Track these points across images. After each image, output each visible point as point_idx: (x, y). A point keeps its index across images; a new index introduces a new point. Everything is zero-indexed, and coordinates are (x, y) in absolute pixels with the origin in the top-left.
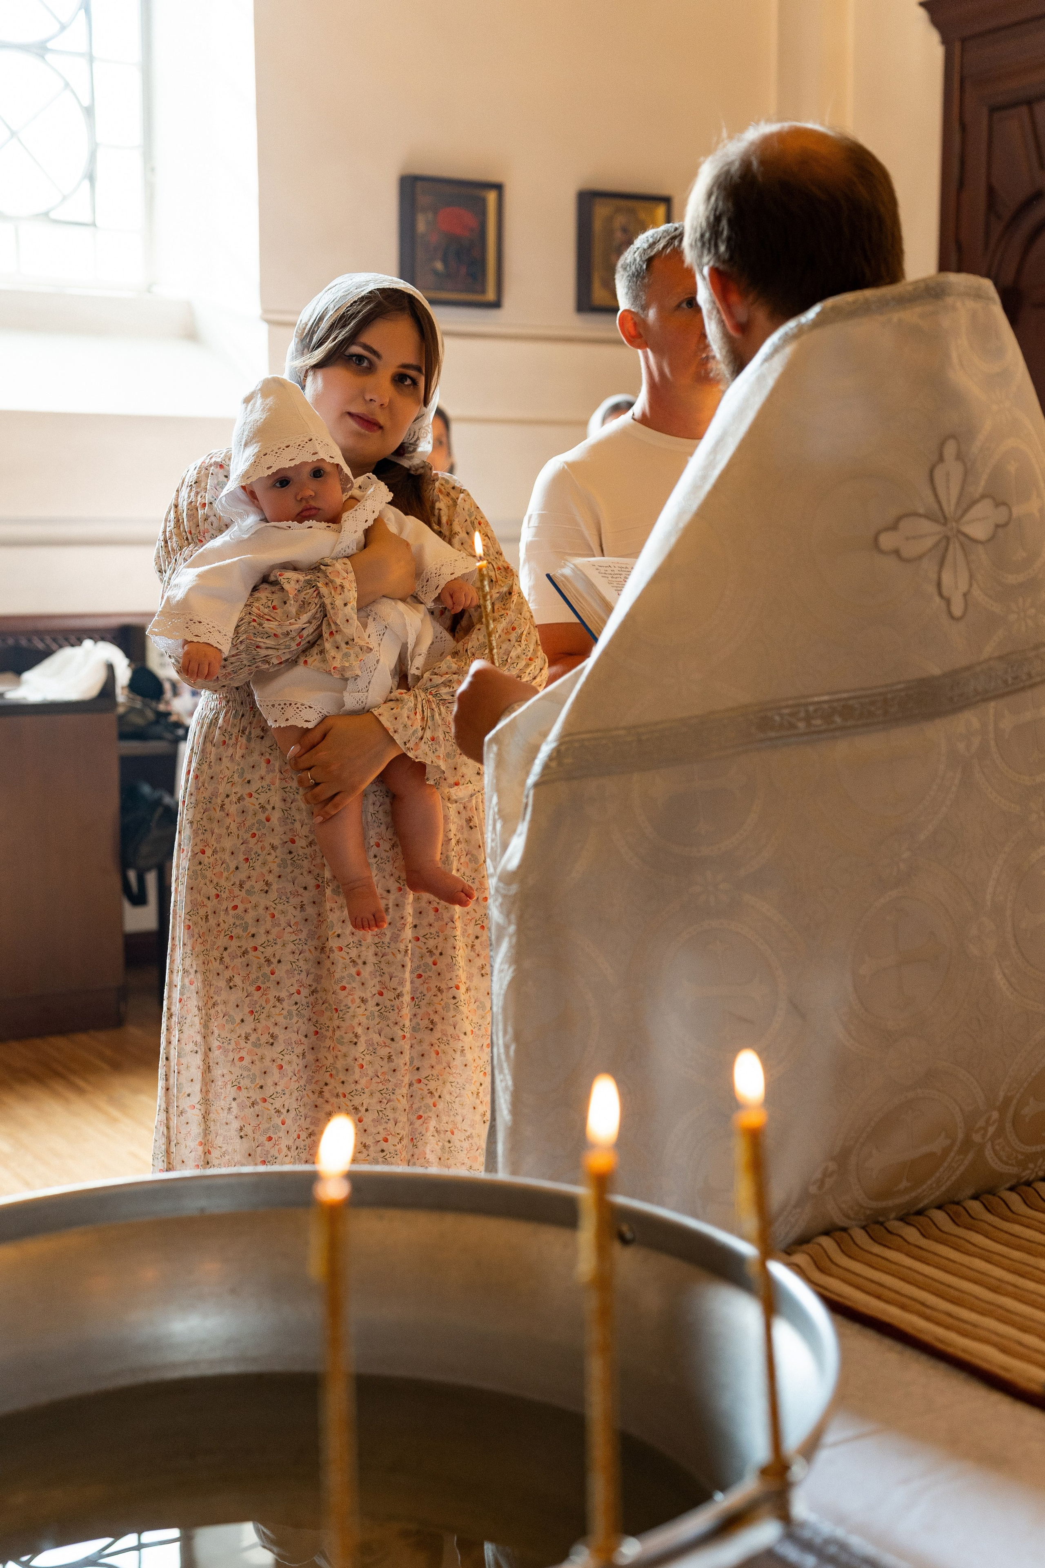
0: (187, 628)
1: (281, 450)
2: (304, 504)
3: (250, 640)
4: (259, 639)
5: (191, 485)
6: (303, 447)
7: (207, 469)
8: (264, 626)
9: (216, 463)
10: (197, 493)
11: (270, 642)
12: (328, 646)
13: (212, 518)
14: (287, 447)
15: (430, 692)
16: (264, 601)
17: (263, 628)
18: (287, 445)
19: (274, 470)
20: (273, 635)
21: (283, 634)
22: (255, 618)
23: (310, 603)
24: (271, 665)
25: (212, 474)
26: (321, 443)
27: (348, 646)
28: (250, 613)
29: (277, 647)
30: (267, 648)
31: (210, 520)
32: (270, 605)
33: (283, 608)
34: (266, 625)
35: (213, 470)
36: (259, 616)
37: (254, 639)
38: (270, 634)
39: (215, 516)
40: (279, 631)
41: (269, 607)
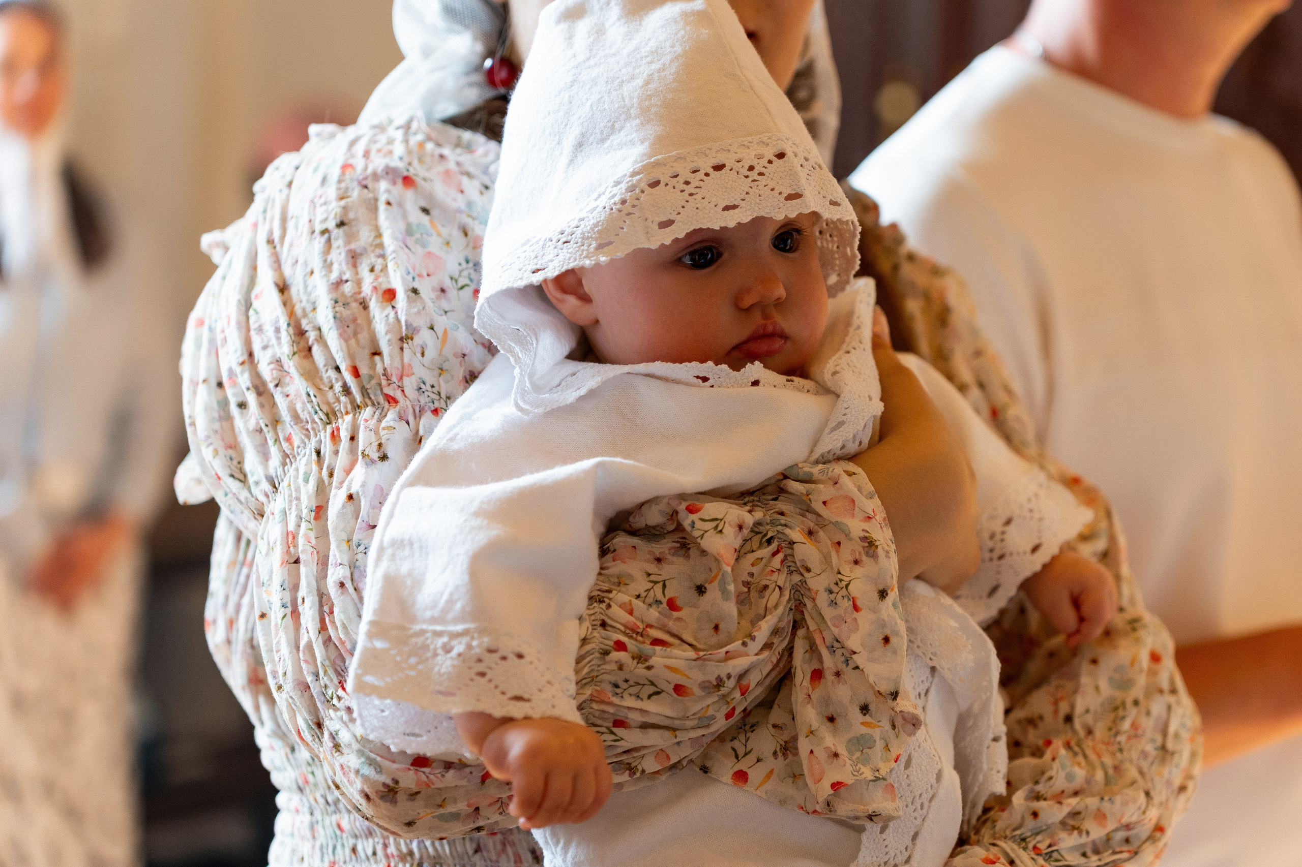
0: (482, 674)
1: (701, 175)
2: (757, 319)
3: (602, 702)
4: (630, 702)
5: (325, 231)
6: (761, 174)
7: (366, 187)
8: (652, 662)
9: (390, 172)
10: (354, 258)
11: (658, 709)
12: (809, 715)
13: (424, 337)
14: (719, 168)
15: (1035, 848)
16: (641, 585)
17: (649, 668)
18: (718, 161)
19: (679, 231)
20: (670, 688)
21: (705, 686)
22: (624, 639)
23: (766, 587)
24: (638, 775)
25: (389, 203)
26: (805, 163)
27: (867, 718)
28: (604, 625)
29: (677, 723)
30: (645, 726)
31: (418, 340)
32: (660, 596)
33: (695, 606)
34: (659, 658)
35: (388, 191)
36: (633, 632)
37: (616, 700)
38: (663, 685)
39: (432, 328)
40: (694, 678)
41: (658, 602)
